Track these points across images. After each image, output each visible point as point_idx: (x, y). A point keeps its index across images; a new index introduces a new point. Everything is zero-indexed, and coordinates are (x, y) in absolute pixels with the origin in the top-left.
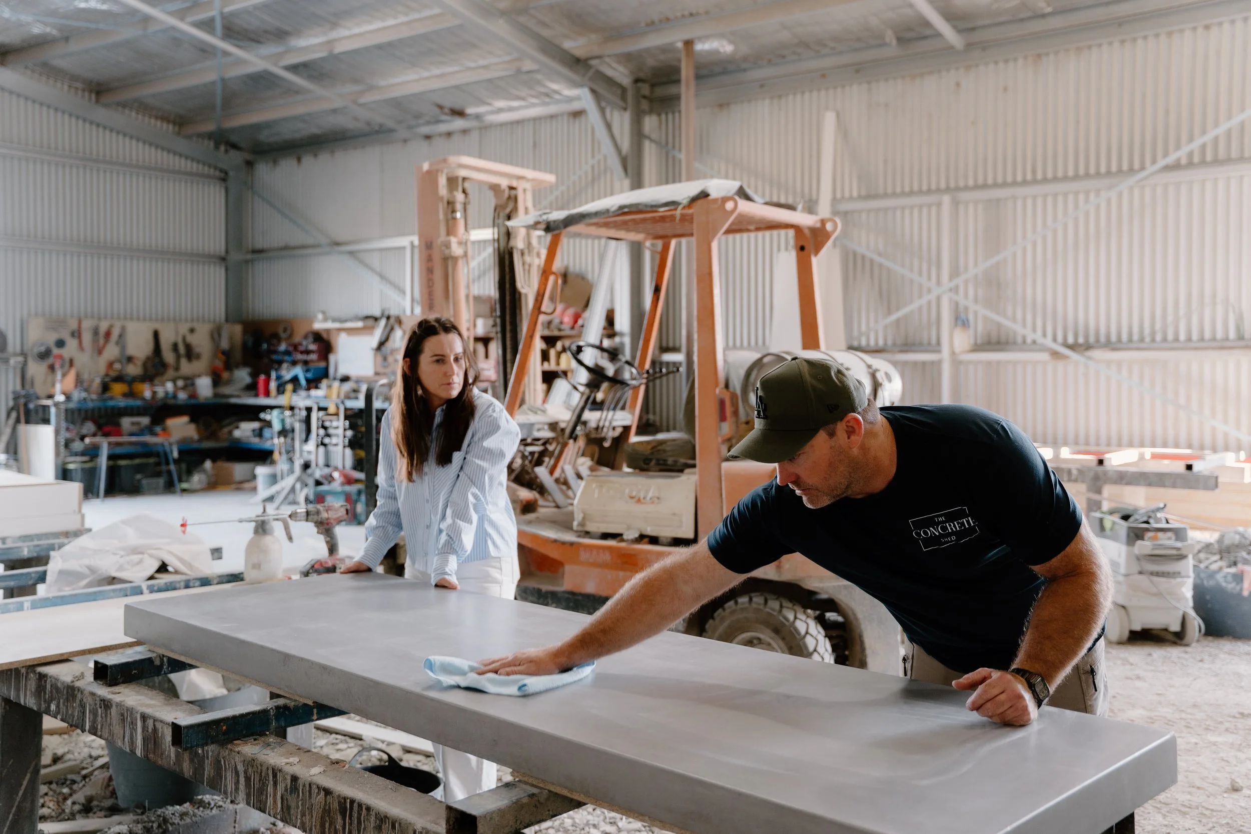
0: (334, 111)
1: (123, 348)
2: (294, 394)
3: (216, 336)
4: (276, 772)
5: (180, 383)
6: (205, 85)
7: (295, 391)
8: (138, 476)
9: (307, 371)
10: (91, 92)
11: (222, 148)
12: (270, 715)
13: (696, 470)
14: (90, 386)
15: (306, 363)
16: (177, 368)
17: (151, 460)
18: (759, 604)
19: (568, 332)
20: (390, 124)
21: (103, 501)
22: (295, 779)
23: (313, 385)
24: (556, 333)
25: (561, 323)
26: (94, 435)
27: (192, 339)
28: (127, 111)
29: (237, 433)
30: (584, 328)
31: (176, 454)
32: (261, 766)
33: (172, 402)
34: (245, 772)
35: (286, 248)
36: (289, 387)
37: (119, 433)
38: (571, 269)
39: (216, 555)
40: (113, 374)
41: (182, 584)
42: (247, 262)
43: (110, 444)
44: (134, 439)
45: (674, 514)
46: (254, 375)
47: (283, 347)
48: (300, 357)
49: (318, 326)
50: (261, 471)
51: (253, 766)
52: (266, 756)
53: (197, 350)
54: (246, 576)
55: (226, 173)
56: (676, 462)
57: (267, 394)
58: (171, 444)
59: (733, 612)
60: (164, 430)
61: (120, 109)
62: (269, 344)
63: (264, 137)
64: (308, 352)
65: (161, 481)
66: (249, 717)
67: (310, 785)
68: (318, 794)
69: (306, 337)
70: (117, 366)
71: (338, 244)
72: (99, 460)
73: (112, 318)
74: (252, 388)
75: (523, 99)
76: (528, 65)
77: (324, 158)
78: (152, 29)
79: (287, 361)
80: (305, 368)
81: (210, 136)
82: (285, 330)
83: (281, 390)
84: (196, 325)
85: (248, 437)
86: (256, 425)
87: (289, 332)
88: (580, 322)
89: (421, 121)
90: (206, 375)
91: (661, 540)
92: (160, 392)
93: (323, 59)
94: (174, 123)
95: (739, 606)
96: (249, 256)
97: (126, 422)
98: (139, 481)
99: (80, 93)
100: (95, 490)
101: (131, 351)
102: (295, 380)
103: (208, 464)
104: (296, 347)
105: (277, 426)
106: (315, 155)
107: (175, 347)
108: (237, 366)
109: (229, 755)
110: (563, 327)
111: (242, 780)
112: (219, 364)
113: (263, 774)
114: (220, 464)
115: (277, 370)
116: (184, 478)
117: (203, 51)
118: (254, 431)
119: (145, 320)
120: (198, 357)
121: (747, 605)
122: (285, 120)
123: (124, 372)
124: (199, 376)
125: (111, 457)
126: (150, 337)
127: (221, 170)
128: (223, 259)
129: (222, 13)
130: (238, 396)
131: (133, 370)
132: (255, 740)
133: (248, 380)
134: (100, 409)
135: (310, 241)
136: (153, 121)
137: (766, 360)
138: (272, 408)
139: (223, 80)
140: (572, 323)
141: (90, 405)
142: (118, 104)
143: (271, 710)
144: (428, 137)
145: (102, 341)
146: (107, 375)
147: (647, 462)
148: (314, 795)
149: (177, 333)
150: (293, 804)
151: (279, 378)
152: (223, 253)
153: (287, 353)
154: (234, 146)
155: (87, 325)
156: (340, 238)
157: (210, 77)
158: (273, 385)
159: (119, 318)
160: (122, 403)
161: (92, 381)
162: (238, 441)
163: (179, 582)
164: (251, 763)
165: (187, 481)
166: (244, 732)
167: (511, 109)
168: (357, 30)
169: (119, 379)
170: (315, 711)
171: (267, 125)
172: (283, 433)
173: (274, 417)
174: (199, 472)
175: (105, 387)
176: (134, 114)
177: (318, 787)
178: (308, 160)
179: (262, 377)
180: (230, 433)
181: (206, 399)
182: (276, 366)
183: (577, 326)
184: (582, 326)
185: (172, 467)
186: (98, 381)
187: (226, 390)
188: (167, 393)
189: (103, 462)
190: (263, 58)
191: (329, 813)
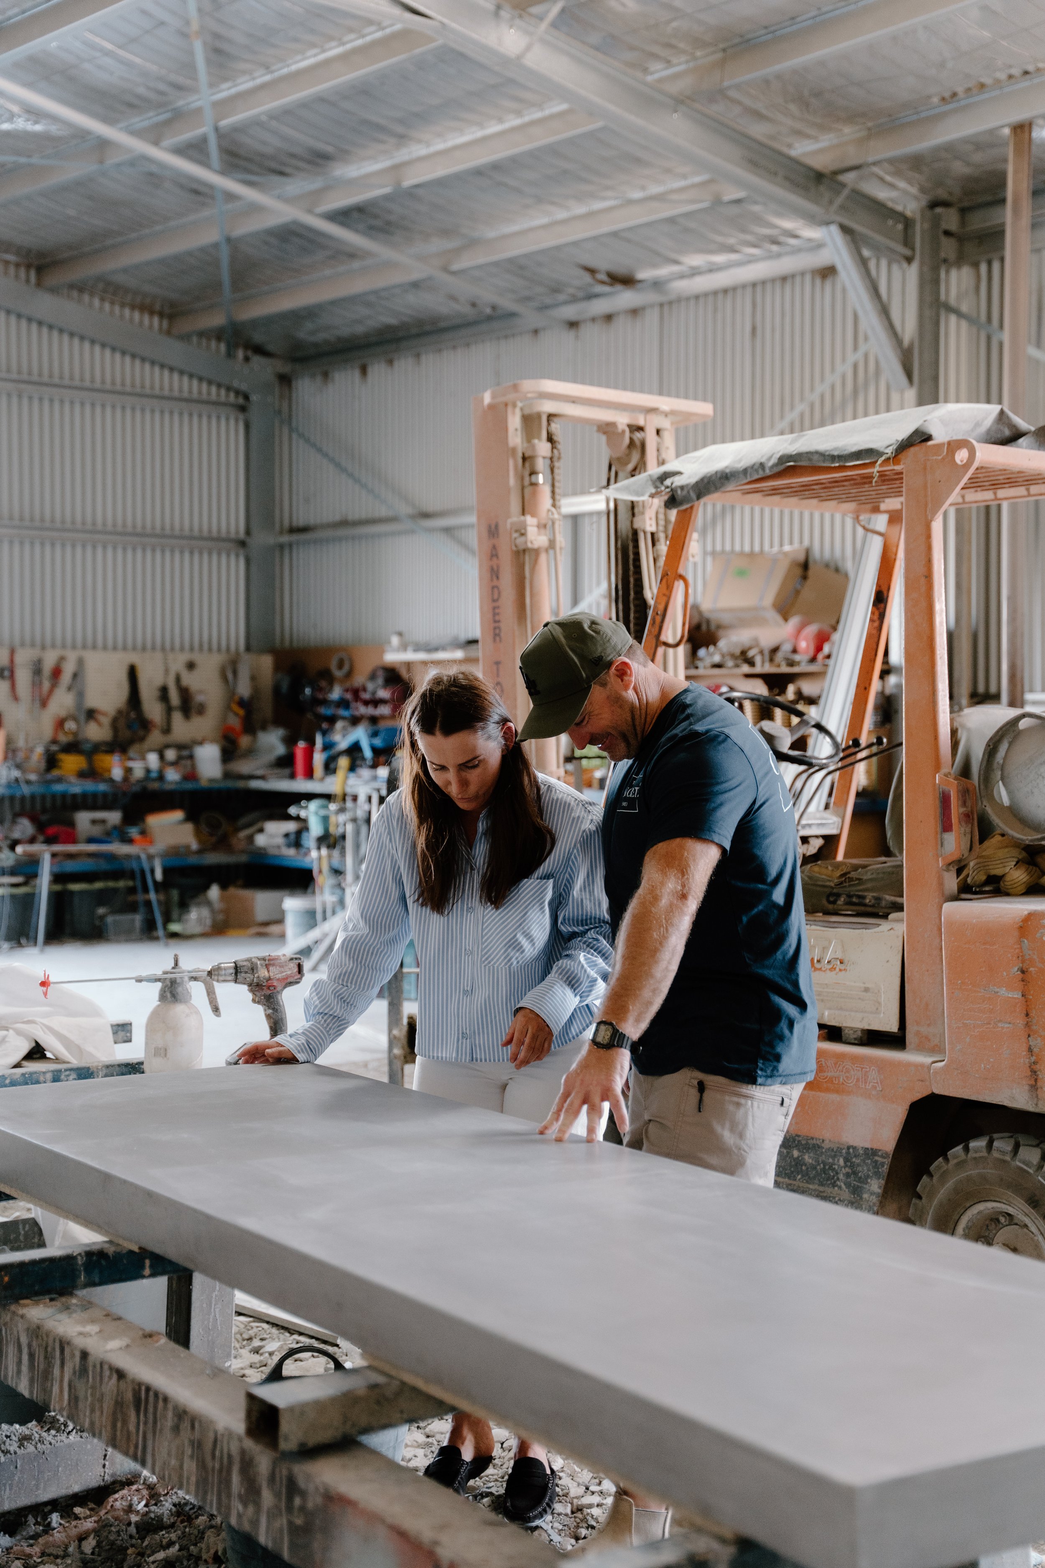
0: (415, 285)
1: (81, 695)
2: (352, 775)
3: (230, 676)
4: (64, 1344)
5: (171, 754)
6: (202, 250)
7: (352, 768)
8: (101, 911)
9: (375, 734)
10: (28, 267)
11: (240, 354)
12: (77, 1264)
13: (904, 915)
14: (27, 758)
15: (374, 720)
16: (167, 730)
17: (121, 884)
18: (1003, 1153)
19: (803, 668)
20: (507, 304)
21: (42, 951)
22: (85, 1355)
23: (382, 759)
24: (785, 669)
25: (795, 651)
26: (32, 840)
27: (190, 680)
28: (86, 298)
29: (261, 840)
30: (831, 662)
31: (159, 876)
32: (47, 1336)
33: (156, 785)
34: (30, 1346)
35: (344, 523)
36: (343, 762)
37: (72, 839)
38: (816, 552)
39: (121, 1034)
40: (63, 739)
41: (49, 1076)
42: (281, 547)
43: (54, 855)
44: (93, 848)
45: (867, 990)
46: (290, 741)
47: (336, 694)
48: (363, 710)
49: (392, 657)
50: (292, 904)
51: (37, 1337)
52: (56, 1323)
53: (199, 698)
54: (145, 1067)
55: (246, 397)
56: (878, 899)
57: (309, 774)
58: (151, 858)
59: (961, 1164)
60: (143, 833)
61: (75, 294)
62: (316, 688)
63: (305, 333)
64: (376, 702)
65: (138, 919)
66: (44, 1266)
67: (101, 1364)
68: (110, 1378)
69: (373, 677)
70: (71, 725)
71: (426, 515)
72: (38, 881)
73: (64, 646)
74: (286, 763)
75: (732, 250)
76: (732, 193)
77: (404, 365)
78: (112, 160)
79: (344, 718)
80: (370, 730)
81: (219, 334)
82: (340, 665)
83: (330, 768)
84: (197, 657)
85: (279, 847)
86: (291, 827)
87: (346, 668)
88: (826, 649)
89: (561, 297)
90: (213, 741)
91: (846, 1032)
92: (138, 769)
93: (386, 198)
94: (161, 315)
95: (971, 1154)
96: (285, 539)
97: (83, 819)
98: (102, 918)
99: (12, 270)
100: (32, 934)
101: (93, 700)
102: (354, 750)
103: (214, 892)
104: (356, 693)
105: (315, 829)
106: (390, 362)
107: (164, 693)
108: (264, 728)
109: (11, 1319)
110: (797, 657)
111: (25, 1358)
112: (235, 722)
113: (49, 1349)
114: (232, 891)
115: (324, 733)
116: (175, 914)
117: (196, 192)
118: (287, 835)
119: (115, 648)
120: (201, 710)
121: (985, 1154)
122: (333, 303)
123: (81, 737)
124: (201, 743)
125: (58, 878)
126: (122, 676)
127: (237, 393)
128: (242, 544)
129: (217, 129)
130: (262, 778)
131: (96, 732)
132: (52, 1300)
133: (281, 750)
134: (43, 797)
135: (383, 511)
136: (127, 312)
137: (1023, 724)
138: (310, 797)
139: (229, 240)
140: (811, 653)
141: (26, 790)
142: (72, 286)
143: (79, 1258)
144: (573, 325)
145: (46, 685)
146: (54, 742)
147: (832, 899)
148: (106, 1379)
149: (167, 671)
150: (81, 1395)
151: (327, 747)
152: (242, 534)
153: (343, 703)
154: (260, 350)
155: (23, 657)
156: (431, 506)
157: (209, 236)
158: (319, 758)
159: (74, 647)
160: (77, 787)
161: (31, 750)
162: (261, 853)
163: (44, 1073)
164: (36, 1331)
165: (179, 920)
166: (37, 1288)
167: (713, 269)
168: (440, 146)
169: (73, 747)
170: (147, 1262)
171: (310, 313)
172: (329, 840)
173: (311, 812)
174: (198, 905)
175: (51, 762)
176: (96, 302)
177: (111, 1368)
178: (378, 371)
179: (301, 744)
180: (251, 839)
181: (211, 780)
182: (325, 726)
183: (820, 656)
184: (828, 657)
185: (152, 896)
186: (39, 750)
187: (244, 767)
188: (148, 771)
189: (44, 884)
190: (287, 200)
191: (122, 1406)
